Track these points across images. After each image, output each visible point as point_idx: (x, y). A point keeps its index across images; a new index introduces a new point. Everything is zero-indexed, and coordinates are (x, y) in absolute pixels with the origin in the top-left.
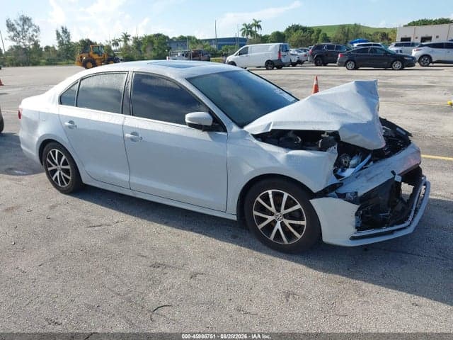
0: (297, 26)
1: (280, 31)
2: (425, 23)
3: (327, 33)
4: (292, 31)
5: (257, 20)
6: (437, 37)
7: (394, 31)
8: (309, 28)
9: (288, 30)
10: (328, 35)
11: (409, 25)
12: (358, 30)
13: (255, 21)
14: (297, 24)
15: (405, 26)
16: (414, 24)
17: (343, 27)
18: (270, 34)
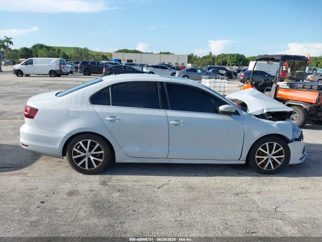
0: (41, 45)
1: (27, 47)
2: (126, 51)
3: (66, 52)
4: (38, 48)
5: (9, 38)
6: (136, 60)
7: (111, 55)
8: (51, 47)
9: (34, 47)
10: (66, 53)
11: (118, 52)
12: (87, 52)
13: (7, 38)
14: (41, 43)
15: (116, 52)
16: (120, 51)
17: (77, 49)
18: (18, 49)
